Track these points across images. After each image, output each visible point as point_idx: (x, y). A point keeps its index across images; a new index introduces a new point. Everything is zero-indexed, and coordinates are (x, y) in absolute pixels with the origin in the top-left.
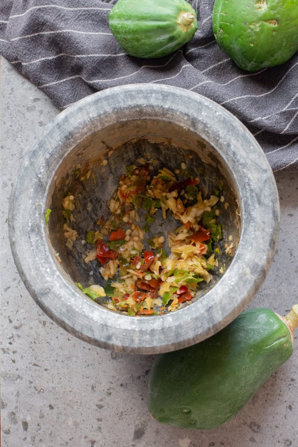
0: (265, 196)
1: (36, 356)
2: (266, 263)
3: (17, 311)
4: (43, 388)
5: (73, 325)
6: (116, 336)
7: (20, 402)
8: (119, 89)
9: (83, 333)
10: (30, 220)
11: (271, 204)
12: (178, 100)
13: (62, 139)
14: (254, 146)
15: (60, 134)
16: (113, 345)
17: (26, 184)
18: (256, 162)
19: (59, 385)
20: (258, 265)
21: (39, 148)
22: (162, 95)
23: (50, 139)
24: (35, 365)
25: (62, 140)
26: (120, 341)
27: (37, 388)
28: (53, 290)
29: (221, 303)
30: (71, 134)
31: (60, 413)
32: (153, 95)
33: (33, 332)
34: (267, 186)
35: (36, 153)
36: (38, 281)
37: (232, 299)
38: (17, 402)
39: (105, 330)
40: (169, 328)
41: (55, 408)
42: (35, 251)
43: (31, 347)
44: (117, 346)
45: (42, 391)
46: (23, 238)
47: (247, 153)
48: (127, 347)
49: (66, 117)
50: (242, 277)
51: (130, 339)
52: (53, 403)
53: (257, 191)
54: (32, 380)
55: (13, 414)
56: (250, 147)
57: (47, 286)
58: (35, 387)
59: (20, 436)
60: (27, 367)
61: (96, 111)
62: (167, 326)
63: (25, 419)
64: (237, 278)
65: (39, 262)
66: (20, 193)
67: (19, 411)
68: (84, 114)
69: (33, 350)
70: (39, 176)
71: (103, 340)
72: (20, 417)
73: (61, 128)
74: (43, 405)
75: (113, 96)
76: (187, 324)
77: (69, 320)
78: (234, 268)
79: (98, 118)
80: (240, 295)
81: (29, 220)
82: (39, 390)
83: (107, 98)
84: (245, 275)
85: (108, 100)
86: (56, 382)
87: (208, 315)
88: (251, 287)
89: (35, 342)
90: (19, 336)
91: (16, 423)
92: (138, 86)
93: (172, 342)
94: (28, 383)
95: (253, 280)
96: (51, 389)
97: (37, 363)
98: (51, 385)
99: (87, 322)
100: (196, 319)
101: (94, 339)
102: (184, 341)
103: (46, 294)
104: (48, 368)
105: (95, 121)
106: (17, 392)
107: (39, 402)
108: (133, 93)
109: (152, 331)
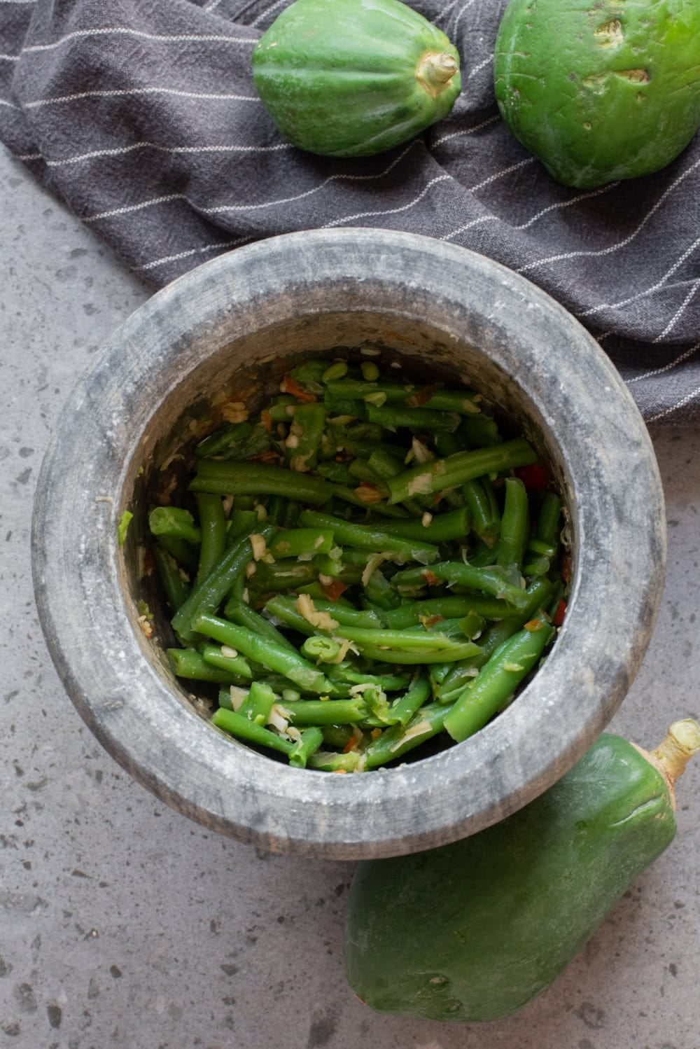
0: (634, 502)
1: (78, 852)
2: (629, 658)
3: (36, 748)
4: (96, 928)
5: (176, 786)
6: (275, 815)
7: (42, 960)
8: (303, 239)
9: (198, 804)
10: (84, 537)
11: (647, 522)
12: (439, 270)
13: (166, 349)
14: (612, 386)
15: (162, 338)
16: (267, 836)
17: (76, 451)
18: (616, 422)
19: (134, 921)
20: (611, 662)
21: (110, 368)
22: (403, 256)
23: (137, 349)
24: (77, 873)
25: (165, 352)
26: (285, 826)
27: (82, 927)
28: (132, 701)
29: (522, 745)
30: (187, 339)
31: (138, 986)
32: (383, 257)
33: (72, 798)
34: (640, 479)
35: (103, 380)
36: (98, 679)
37: (548, 738)
38: (35, 960)
39: (250, 799)
40: (400, 800)
41: (125, 973)
42: (91, 609)
43: (68, 833)
44: (277, 839)
45: (94, 933)
46: (65, 578)
47: (596, 401)
48: (301, 841)
49: (177, 299)
50: (573, 687)
51: (307, 824)
52: (120, 962)
53: (616, 490)
54: (70, 910)
55: (27, 988)
56: (603, 388)
57: (118, 692)
58: (77, 926)
59: (43, 1039)
60: (58, 879)
61: (248, 288)
62: (396, 796)
63: (55, 1000)
64: (560, 691)
65: (100, 635)
66: (62, 473)
67: (39, 981)
68: (219, 294)
69: (73, 839)
70: (109, 433)
71: (244, 823)
72: (43, 994)
73: (165, 324)
74: (96, 967)
75: (289, 255)
76: (441, 794)
77: (166, 773)
78: (556, 666)
79: (252, 304)
80: (566, 731)
81: (80, 536)
82: (88, 931)
83: (273, 259)
84: (582, 684)
85: (276, 263)
86: (127, 912)
87: (492, 774)
88: (594, 713)
89: (77, 821)
90: (39, 807)
91: (32, 1008)
92: (347, 234)
93: (406, 833)
94: (61, 915)
95: (599, 695)
96: (115, 929)
97: (81, 870)
98: (115, 920)
99: (208, 780)
100: (464, 782)
101: (223, 819)
102: (434, 833)
103: (114, 710)
104: (109, 880)
105: (245, 311)
106: (35, 936)
107: (86, 960)
108: (335, 249)
109: (359, 805)
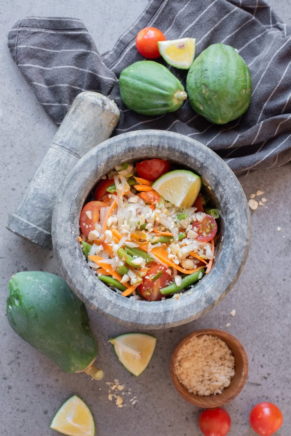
0: (239, 256)
2: (218, 300)
5: (72, 278)
6: (97, 299)
8: (180, 137)
9: (76, 286)
10: (77, 193)
11: (240, 264)
12: (215, 164)
14: (248, 220)
15: (126, 146)
16: (92, 304)
17: (87, 167)
18: (244, 231)
20: (212, 298)
21: (107, 148)
22: (206, 155)
25: (125, 150)
26: (98, 303)
28: (70, 247)
29: (176, 311)
30: (133, 149)
32: (200, 153)
34: (244, 251)
35: (104, 150)
36: (63, 236)
37: (185, 312)
39: (92, 291)
40: (135, 311)
44: (94, 306)
46: (67, 203)
47: (241, 222)
48: (101, 310)
49: (136, 137)
50: (198, 301)
51: (105, 306)
53: (236, 250)
56: (245, 220)
61: (158, 143)
62: (134, 309)
64: (194, 300)
68: (149, 141)
70: (99, 166)
71: (87, 297)
73: (129, 142)
75: (174, 139)
76: (147, 314)
77: (71, 273)
78: (196, 292)
79: (157, 148)
80: (191, 313)
83: (169, 138)
84: (201, 301)
85: (169, 140)
87: (164, 315)
88: (200, 311)
92: (193, 141)
93: (132, 321)
95: (204, 307)
99: (82, 280)
100: (155, 314)
101: (81, 293)
102: (140, 324)
103: (64, 247)
105: (154, 149)
108: (188, 144)
109: (122, 307)
